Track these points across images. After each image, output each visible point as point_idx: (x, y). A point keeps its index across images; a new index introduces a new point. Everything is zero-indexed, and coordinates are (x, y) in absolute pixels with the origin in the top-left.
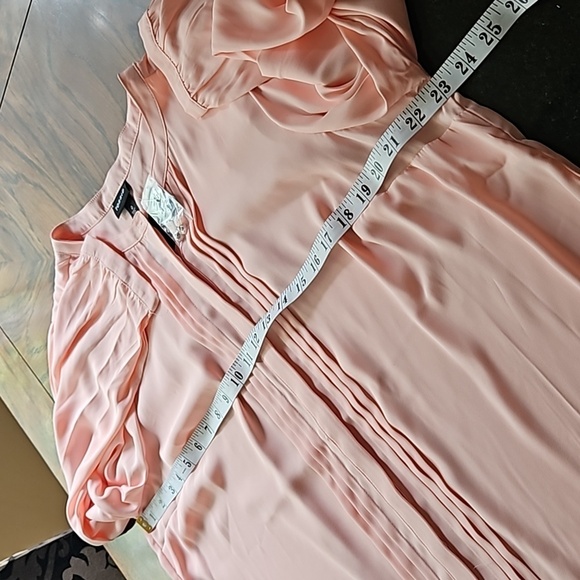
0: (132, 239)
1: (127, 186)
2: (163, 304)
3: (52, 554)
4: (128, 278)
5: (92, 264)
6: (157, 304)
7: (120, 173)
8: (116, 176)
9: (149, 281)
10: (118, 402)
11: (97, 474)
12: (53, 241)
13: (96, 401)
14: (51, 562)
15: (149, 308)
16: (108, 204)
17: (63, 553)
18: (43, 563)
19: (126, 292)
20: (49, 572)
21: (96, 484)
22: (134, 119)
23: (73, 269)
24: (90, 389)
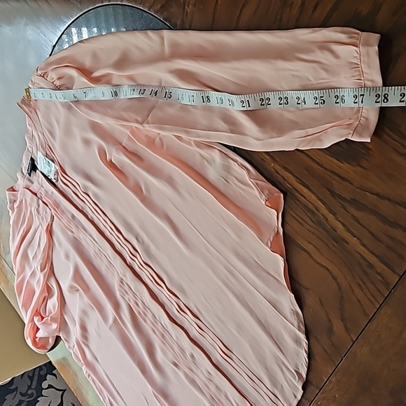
0: (38, 185)
1: (32, 159)
2: (55, 217)
3: (37, 373)
4: (39, 206)
5: (24, 202)
6: (52, 218)
7: (29, 153)
8: (27, 156)
9: (47, 205)
10: (41, 271)
11: (37, 313)
12: (7, 192)
13: (33, 274)
14: (36, 378)
15: (49, 219)
16: (25, 172)
17: (43, 373)
18: (31, 378)
19: (39, 213)
20: (35, 383)
21: (37, 318)
22: (29, 125)
23: (15, 206)
24: (31, 268)
